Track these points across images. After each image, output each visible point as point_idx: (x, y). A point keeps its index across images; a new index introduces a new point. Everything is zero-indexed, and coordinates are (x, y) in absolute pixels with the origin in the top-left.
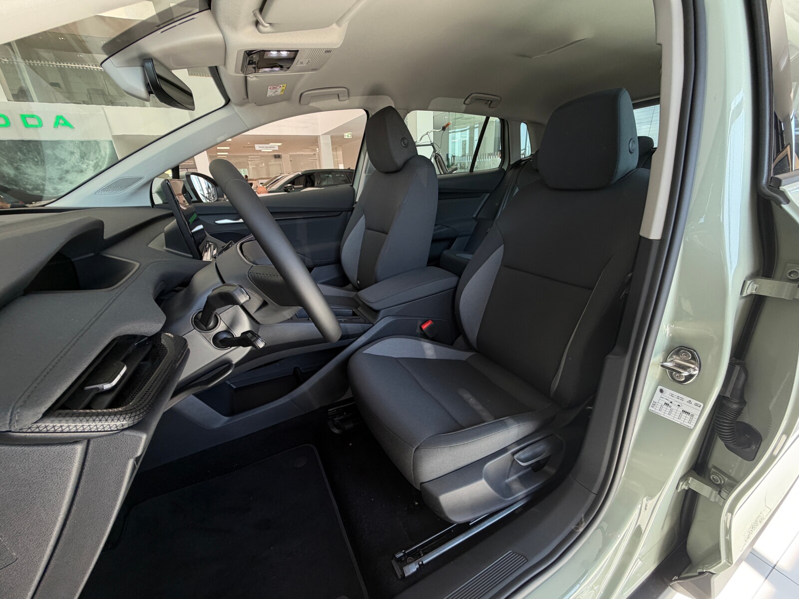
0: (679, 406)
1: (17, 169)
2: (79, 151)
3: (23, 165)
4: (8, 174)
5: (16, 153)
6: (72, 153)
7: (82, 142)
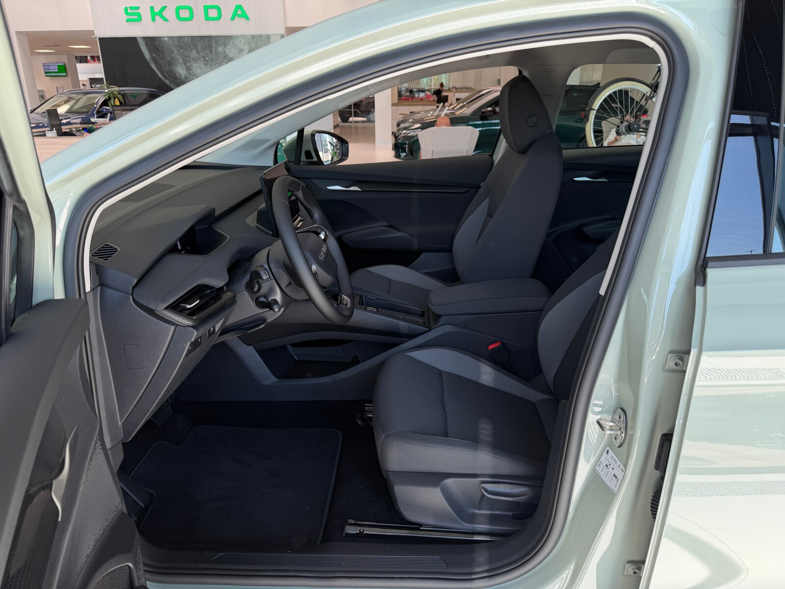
0: (613, 469)
2: (248, 48)
3: (195, 65)
5: (191, 51)
7: (253, 37)
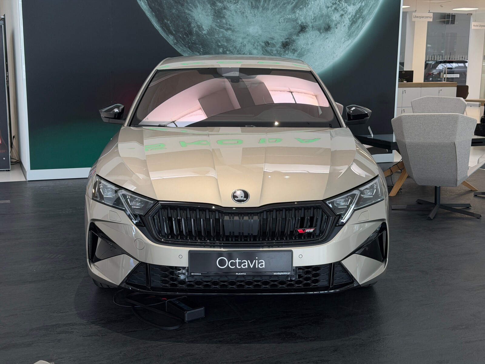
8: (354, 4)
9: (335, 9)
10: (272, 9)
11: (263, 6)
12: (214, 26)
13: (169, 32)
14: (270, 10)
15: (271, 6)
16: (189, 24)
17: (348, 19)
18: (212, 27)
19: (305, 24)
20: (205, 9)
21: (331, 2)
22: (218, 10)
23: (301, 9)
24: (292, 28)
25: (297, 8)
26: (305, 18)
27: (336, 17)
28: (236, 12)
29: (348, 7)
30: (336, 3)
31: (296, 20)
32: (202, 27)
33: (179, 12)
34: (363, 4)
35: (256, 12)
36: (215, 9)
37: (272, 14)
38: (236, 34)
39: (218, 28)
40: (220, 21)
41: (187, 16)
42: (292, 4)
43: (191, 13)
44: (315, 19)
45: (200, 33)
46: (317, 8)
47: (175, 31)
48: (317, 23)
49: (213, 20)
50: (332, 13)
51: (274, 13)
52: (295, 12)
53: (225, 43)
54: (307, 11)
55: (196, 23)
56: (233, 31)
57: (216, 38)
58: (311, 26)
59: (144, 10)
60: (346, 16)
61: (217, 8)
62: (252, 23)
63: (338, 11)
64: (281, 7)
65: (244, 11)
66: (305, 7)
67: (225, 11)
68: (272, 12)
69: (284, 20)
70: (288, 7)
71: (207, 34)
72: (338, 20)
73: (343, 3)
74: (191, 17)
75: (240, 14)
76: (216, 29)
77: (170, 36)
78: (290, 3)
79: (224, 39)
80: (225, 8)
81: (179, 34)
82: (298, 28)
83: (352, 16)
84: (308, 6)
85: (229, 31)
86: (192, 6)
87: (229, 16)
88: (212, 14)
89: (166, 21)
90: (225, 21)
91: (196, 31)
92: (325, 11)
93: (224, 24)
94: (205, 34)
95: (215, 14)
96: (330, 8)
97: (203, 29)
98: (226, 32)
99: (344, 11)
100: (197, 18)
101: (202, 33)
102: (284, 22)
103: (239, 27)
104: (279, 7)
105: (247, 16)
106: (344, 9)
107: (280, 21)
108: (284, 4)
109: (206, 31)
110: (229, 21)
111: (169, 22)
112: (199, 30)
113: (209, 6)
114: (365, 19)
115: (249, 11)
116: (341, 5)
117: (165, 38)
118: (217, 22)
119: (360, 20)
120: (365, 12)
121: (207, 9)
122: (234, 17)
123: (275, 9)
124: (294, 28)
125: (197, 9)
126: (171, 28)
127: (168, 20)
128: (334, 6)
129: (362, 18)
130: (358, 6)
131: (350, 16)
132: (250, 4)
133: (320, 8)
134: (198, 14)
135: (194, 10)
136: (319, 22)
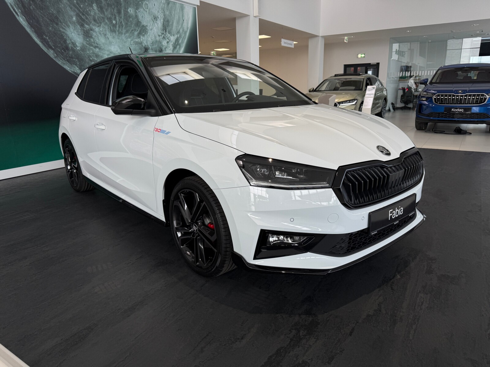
1: (87, 34)
2: (162, 15)
3: (97, 29)
4: (74, 44)
6: (155, 18)
8: (174, 35)
9: (164, 37)
10: (125, 34)
11: (118, 31)
12: (85, 43)
13: (49, 47)
14: (123, 34)
15: (124, 31)
16: (65, 41)
17: (171, 45)
18: (83, 45)
19: (147, 47)
20: (76, 29)
21: (160, 32)
22: (86, 30)
23: (143, 35)
24: (140, 49)
25: (141, 35)
26: (147, 42)
27: (164, 43)
28: (100, 33)
29: (171, 37)
30: (163, 34)
31: (141, 43)
32: (75, 44)
33: (55, 30)
34: (179, 36)
35: (114, 35)
36: (84, 30)
37: (125, 37)
38: (102, 51)
39: (88, 46)
40: (89, 40)
41: (63, 34)
42: (137, 31)
43: (66, 32)
44: (152, 43)
45: (75, 48)
46: (153, 36)
47: (54, 46)
48: (154, 46)
49: (84, 39)
50: (162, 40)
51: (127, 37)
52: (140, 38)
53: (95, 58)
54: (147, 37)
55: (71, 40)
56: (100, 49)
57: (88, 53)
58: (151, 48)
59: (24, 26)
60: (170, 43)
61: (85, 29)
62: (113, 43)
63: (165, 39)
64: (130, 33)
65: (106, 34)
66: (146, 34)
67: (92, 32)
68: (125, 36)
69: (134, 42)
70: (135, 33)
71: (80, 50)
72: (166, 45)
73: (168, 34)
74: (66, 34)
75: (103, 35)
76: (87, 47)
77: (50, 50)
78: (136, 31)
79: (94, 55)
80: (91, 30)
81: (57, 49)
82: (143, 50)
83: (173, 43)
84: (147, 33)
85: (97, 48)
86: (65, 25)
87: (95, 36)
88: (82, 34)
89: (45, 37)
90: (93, 40)
91: (72, 47)
92: (158, 38)
93: (92, 43)
94: (79, 50)
95: (84, 33)
96: (160, 37)
97: (77, 45)
98: (95, 49)
99: (169, 39)
100: (70, 36)
101: (77, 49)
102: (134, 44)
103: (103, 45)
104: (129, 32)
105: (108, 37)
106: (168, 38)
107: (131, 43)
108: (132, 30)
109: (79, 47)
110: (96, 41)
111: (47, 38)
112: (74, 47)
113: (79, 26)
114: (181, 46)
115: (109, 34)
116: (166, 35)
117: (46, 51)
118: (87, 41)
119: (178, 47)
120: (180, 41)
121: (78, 29)
122: (99, 37)
123: (127, 34)
124: (141, 49)
125: (69, 29)
126: (50, 43)
127: (46, 36)
128: (163, 36)
129: (179, 45)
130: (176, 36)
131: (172, 43)
132: (109, 28)
133: (155, 36)
134: (71, 33)
135: (67, 29)
136: (155, 46)
